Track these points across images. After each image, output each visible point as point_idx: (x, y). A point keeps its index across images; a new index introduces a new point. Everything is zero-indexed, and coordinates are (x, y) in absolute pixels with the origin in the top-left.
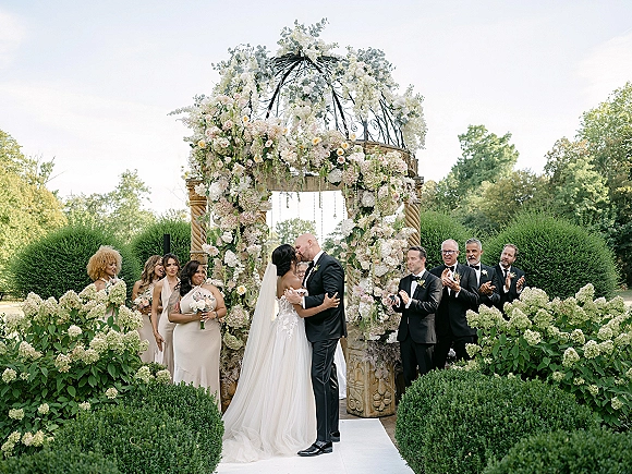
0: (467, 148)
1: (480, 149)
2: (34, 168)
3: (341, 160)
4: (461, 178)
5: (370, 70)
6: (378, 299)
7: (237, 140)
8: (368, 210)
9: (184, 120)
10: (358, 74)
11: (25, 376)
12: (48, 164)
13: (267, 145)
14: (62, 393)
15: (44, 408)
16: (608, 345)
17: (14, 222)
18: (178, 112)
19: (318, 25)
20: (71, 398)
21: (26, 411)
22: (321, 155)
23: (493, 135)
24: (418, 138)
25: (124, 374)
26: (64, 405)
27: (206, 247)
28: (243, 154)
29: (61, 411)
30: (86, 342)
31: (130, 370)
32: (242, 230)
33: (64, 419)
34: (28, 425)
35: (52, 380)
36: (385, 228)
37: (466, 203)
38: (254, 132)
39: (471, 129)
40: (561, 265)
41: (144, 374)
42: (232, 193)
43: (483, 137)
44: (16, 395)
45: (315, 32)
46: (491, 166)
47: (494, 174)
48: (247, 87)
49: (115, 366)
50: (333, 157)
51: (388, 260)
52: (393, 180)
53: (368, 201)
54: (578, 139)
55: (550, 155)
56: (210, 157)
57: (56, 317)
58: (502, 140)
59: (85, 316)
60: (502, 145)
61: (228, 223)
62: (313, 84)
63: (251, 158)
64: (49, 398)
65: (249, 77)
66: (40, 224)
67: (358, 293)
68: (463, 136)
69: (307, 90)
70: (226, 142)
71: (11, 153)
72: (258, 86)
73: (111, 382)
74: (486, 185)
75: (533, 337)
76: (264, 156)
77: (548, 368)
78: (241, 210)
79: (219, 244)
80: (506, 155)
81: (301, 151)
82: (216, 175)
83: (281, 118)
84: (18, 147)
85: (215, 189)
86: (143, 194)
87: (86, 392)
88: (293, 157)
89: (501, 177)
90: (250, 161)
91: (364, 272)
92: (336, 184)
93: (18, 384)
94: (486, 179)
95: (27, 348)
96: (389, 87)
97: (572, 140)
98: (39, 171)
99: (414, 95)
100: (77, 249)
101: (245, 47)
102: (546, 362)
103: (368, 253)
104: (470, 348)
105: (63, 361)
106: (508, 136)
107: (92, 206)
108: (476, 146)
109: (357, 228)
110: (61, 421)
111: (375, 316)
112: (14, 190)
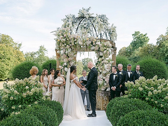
0: (134, 38)
1: (138, 38)
2: (16, 45)
3: (94, 44)
4: (133, 46)
5: (102, 20)
6: (104, 80)
7: (68, 39)
8: (101, 57)
9: (54, 34)
10: (98, 22)
11: (15, 98)
12: (20, 44)
13: (75, 40)
14: (24, 103)
15: (20, 106)
16: (160, 91)
17: (11, 60)
18: (53, 32)
19: (88, 9)
20: (26, 104)
21: (16, 107)
22: (89, 43)
23: (142, 34)
24: (115, 38)
25: (39, 98)
26: (25, 105)
27: (60, 67)
28: (69, 43)
29: (24, 107)
30: (30, 90)
31: (41, 97)
32: (69, 62)
33: (25, 109)
34: (16, 110)
35: (22, 100)
36: (106, 61)
37: (134, 53)
38: (72, 37)
39: (136, 32)
40: (153, 70)
41: (44, 98)
42: (66, 53)
43: (139, 35)
44: (13, 103)
45: (88, 10)
46: (142, 43)
47: (142, 45)
48: (70, 25)
49: (37, 96)
50: (92, 43)
51: (107, 69)
52: (107, 49)
53: (101, 54)
54: (166, 35)
55: (158, 39)
56: (61, 44)
57: (23, 84)
58: (144, 35)
59: (29, 84)
60: (145, 37)
61: (65, 60)
62: (87, 24)
63: (71, 44)
64: (21, 104)
65: (70, 23)
66: (18, 60)
67: (99, 78)
68: (133, 34)
69: (85, 26)
70: (64, 40)
71: (11, 41)
72: (73, 25)
73: (36, 100)
74: (140, 48)
75: (141, 89)
76: (74, 43)
77: (145, 97)
78: (69, 57)
79: (63, 66)
80: (146, 39)
81: (84, 42)
82: (62, 48)
83: (79, 33)
84: (12, 40)
85: (62, 52)
86: (46, 52)
87: (30, 102)
88: (82, 43)
89: (144, 46)
90: (71, 45)
91: (100, 73)
92: (93, 50)
93: (14, 100)
94: (140, 46)
95: (16, 92)
96: (107, 24)
97: (164, 35)
98: (18, 46)
99: (114, 26)
100: (28, 67)
101: (70, 15)
102: (144, 95)
103: (101, 68)
104: (126, 92)
105: (24, 95)
106: (146, 34)
107: (32, 55)
108: (137, 37)
109: (98, 61)
110: (24, 109)
111: (103, 84)
112: (11, 51)
